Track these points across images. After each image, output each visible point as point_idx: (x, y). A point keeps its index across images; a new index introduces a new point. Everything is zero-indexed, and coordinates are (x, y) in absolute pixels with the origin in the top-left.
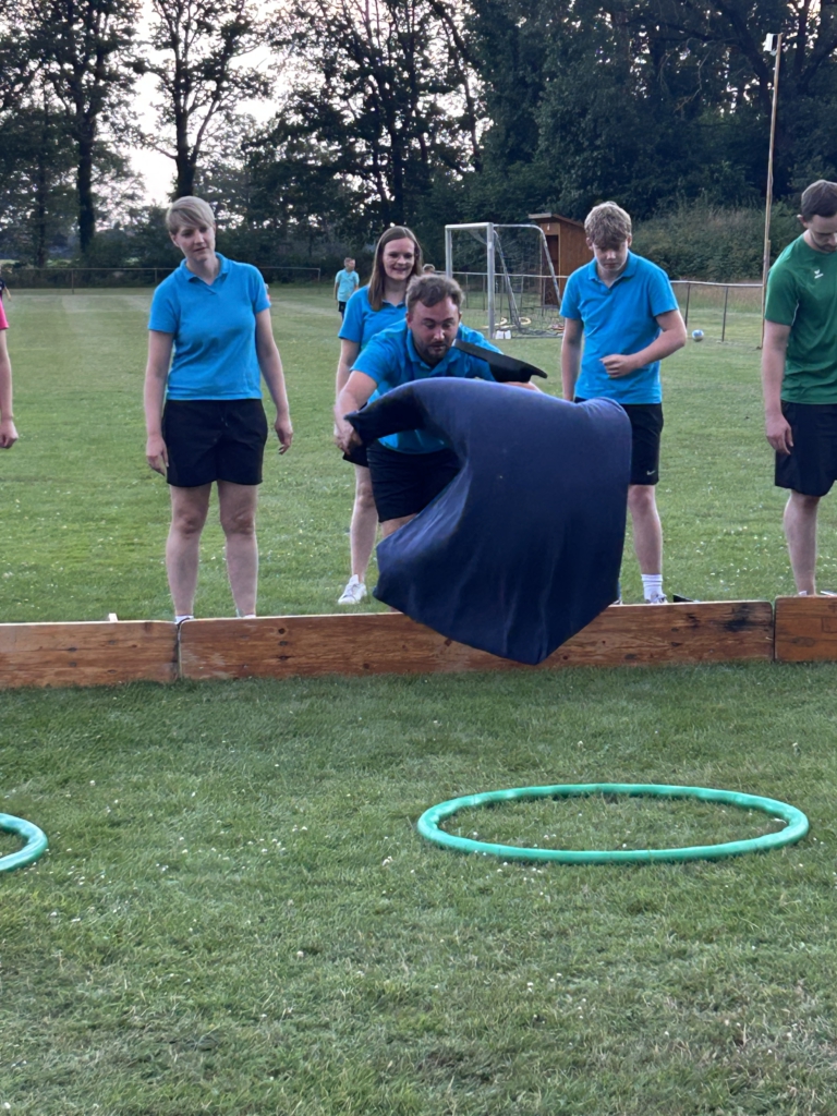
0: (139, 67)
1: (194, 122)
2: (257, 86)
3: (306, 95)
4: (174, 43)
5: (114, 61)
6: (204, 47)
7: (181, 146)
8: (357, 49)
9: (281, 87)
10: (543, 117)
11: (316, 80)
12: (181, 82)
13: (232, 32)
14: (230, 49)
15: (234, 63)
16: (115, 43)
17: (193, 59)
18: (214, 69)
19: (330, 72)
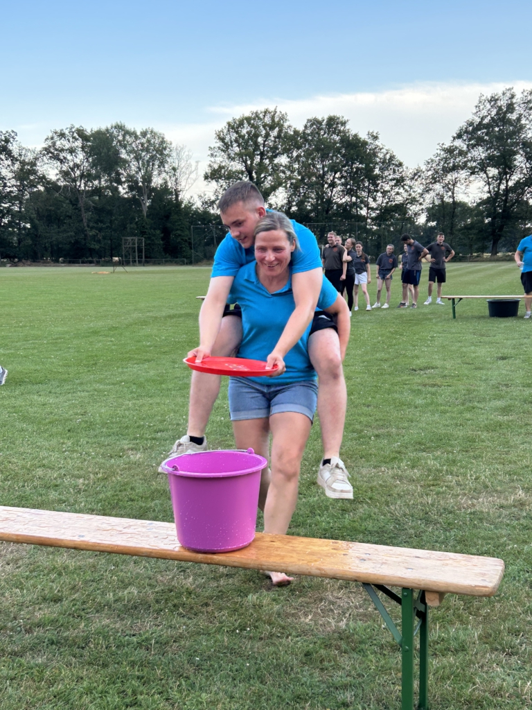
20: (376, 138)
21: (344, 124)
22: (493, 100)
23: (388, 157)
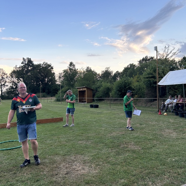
1: (2, 88)
2: (7, 86)
7: (1, 90)
11: (12, 85)
12: (1, 86)
14: (5, 83)
15: (5, 84)
18: (4, 85)
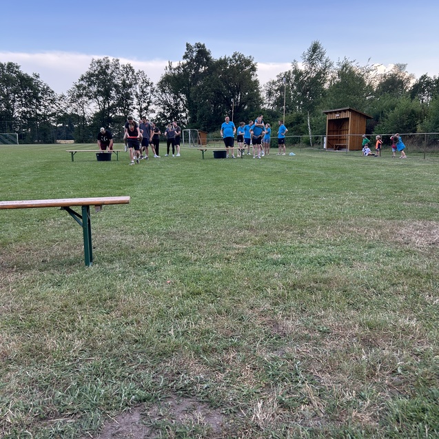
0: (134, 108)
3: (161, 113)
4: (139, 104)
5: (130, 107)
6: (144, 105)
8: (169, 106)
9: (157, 112)
10: (198, 116)
11: (162, 110)
12: (141, 111)
13: (149, 103)
15: (149, 107)
16: (130, 104)
17: (143, 107)
19: (164, 109)
20: (38, 77)
21: (17, 67)
22: (99, 62)
23: (45, 87)
